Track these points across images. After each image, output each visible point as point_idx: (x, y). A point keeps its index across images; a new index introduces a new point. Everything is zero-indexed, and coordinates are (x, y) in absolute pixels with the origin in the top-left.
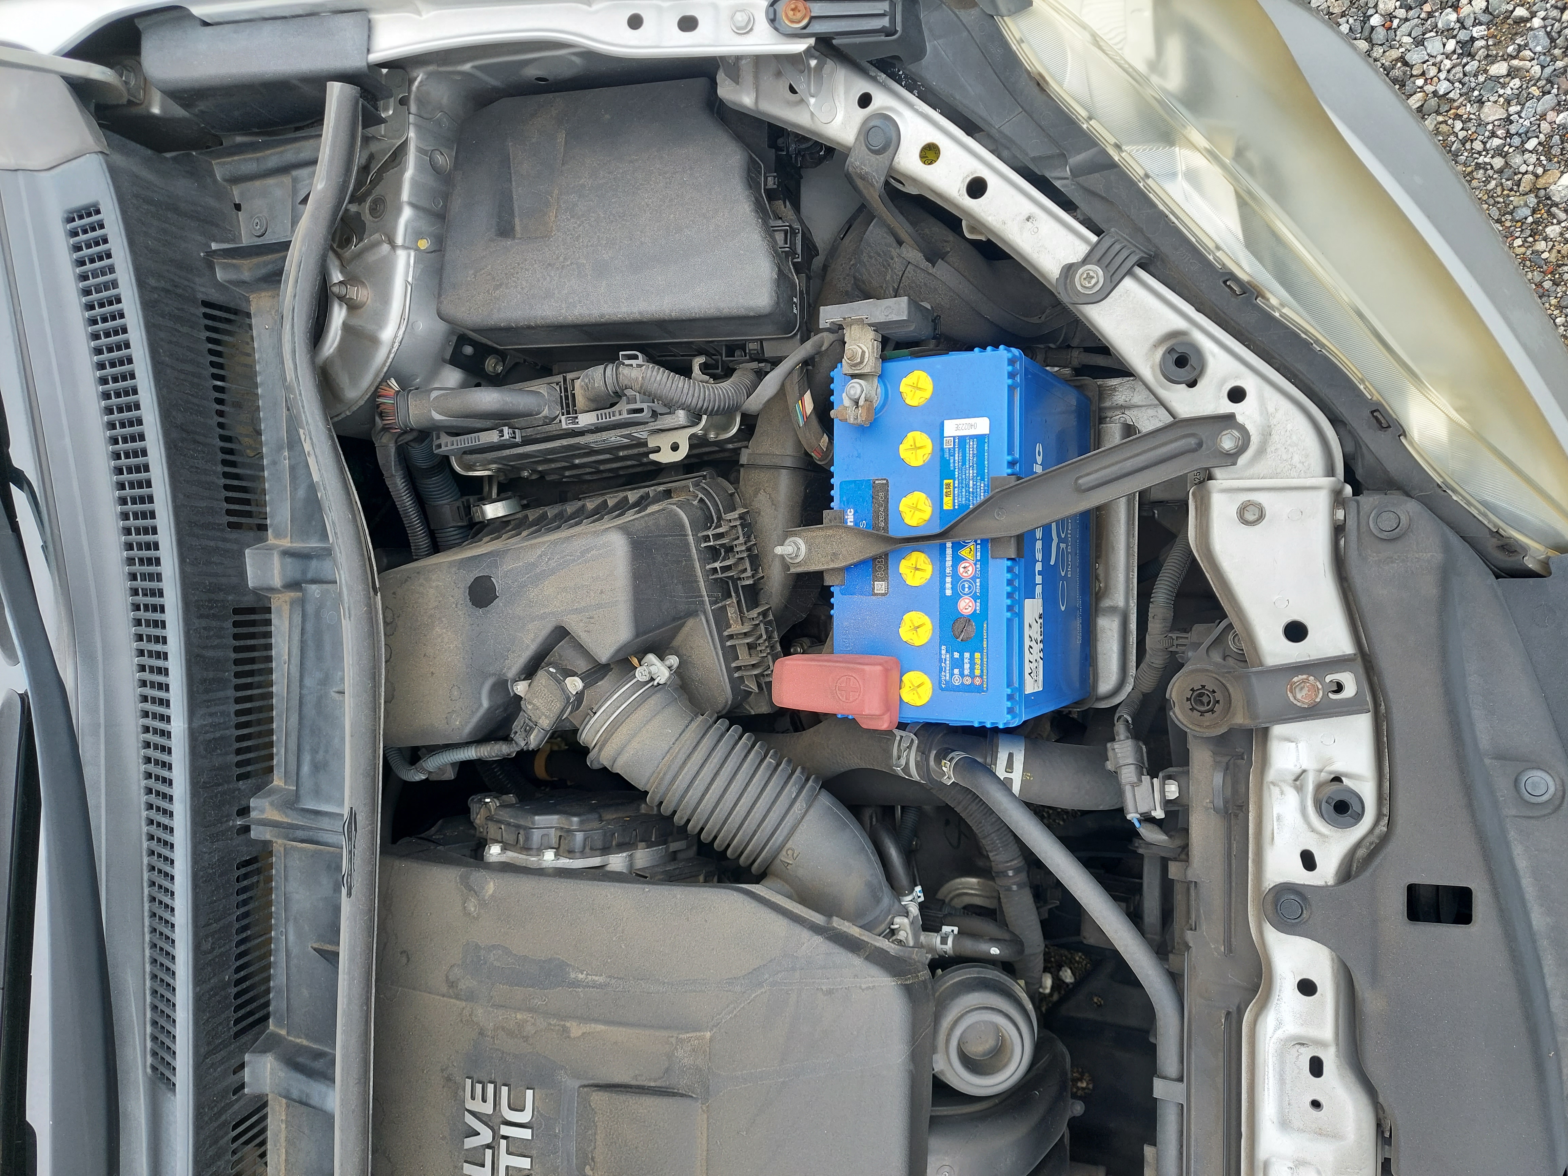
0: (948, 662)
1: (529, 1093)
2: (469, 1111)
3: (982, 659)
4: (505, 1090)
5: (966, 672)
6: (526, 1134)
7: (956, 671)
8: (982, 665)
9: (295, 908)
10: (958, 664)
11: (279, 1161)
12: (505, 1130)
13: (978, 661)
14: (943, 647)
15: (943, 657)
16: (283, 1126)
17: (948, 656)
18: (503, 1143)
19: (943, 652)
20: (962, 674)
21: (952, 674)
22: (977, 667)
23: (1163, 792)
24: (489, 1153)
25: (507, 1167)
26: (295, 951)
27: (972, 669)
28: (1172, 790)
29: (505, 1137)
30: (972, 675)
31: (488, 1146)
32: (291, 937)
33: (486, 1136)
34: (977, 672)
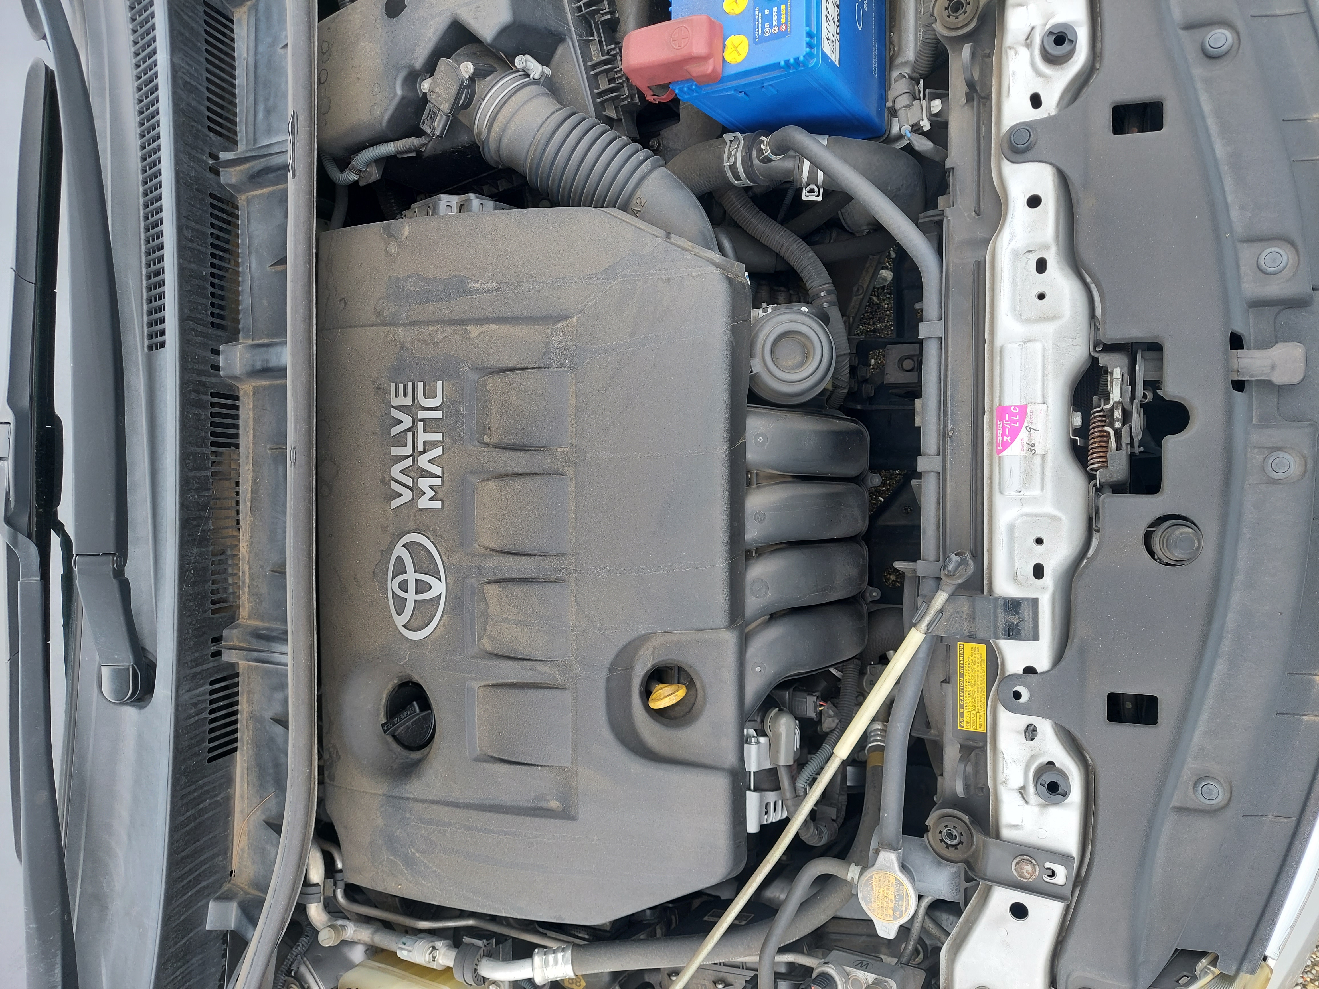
0: (760, 20)
1: (440, 383)
2: (393, 407)
3: (786, 9)
4: (421, 384)
5: (775, 23)
6: (438, 415)
7: (767, 25)
8: (786, 14)
9: (256, 241)
10: (768, 18)
11: (248, 441)
12: (422, 415)
13: (783, 12)
14: (757, 9)
15: (757, 17)
16: (251, 413)
17: (760, 15)
18: (421, 424)
19: (757, 12)
20: (771, 26)
21: (763, 28)
22: (783, 16)
23: (929, 108)
24: (410, 434)
25: (424, 442)
26: (256, 275)
27: (779, 19)
28: (937, 105)
29: (421, 420)
30: (779, 24)
31: (409, 430)
32: (254, 265)
33: (407, 421)
34: (783, 21)
